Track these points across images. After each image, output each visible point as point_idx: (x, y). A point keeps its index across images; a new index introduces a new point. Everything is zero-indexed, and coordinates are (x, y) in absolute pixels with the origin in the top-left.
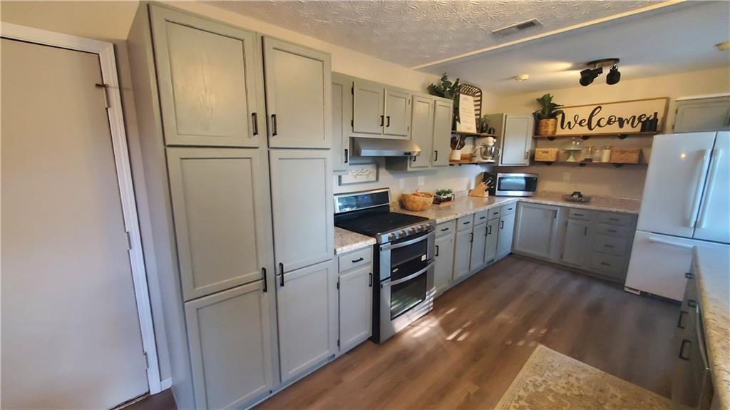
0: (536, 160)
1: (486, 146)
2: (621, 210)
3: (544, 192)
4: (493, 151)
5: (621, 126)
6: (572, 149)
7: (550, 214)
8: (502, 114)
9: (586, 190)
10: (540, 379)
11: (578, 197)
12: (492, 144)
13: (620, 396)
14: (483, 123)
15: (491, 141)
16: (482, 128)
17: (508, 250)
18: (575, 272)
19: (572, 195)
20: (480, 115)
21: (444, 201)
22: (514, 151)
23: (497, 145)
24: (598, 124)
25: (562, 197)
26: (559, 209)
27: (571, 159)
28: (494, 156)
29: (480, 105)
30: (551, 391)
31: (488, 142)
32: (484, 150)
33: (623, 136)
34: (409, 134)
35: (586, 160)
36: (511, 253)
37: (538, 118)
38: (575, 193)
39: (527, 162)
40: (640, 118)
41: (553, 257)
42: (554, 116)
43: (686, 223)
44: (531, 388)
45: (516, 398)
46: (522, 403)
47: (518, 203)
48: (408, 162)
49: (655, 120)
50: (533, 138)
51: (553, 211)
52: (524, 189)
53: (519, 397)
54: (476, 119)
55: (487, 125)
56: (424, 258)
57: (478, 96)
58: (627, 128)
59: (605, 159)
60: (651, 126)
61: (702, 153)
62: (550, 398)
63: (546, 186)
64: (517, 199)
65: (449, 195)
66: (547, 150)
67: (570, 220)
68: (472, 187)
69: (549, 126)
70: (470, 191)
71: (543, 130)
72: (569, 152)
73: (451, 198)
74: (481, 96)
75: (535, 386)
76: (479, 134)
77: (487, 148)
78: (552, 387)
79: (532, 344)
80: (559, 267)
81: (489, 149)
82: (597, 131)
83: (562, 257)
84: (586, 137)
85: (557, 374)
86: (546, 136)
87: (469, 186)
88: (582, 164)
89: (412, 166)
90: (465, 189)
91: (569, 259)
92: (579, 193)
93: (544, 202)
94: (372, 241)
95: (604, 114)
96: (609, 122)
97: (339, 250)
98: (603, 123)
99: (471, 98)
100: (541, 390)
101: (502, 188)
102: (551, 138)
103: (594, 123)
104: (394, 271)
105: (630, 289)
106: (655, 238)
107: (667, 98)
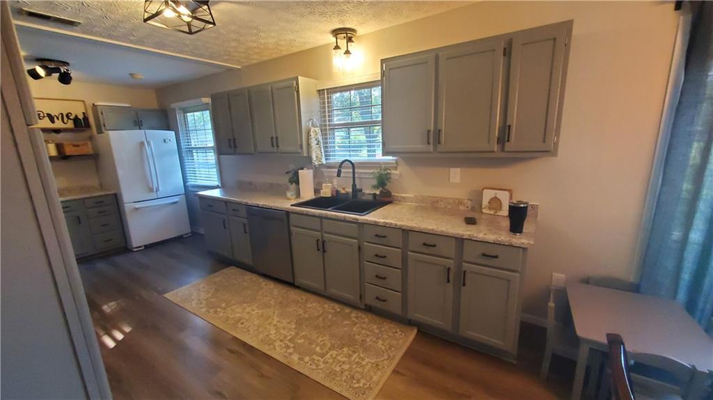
2: (103, 193)
5: (53, 121)
10: (196, 301)
30: (208, 299)
33: (57, 131)
40: (67, 116)
43: (151, 190)
46: (212, 310)
49: (86, 118)
53: (206, 311)
58: (58, 124)
59: (53, 153)
61: (142, 143)
62: (213, 300)
78: (205, 298)
85: (195, 294)
96: (38, 118)
100: (204, 302)
105: (137, 248)
106: (138, 205)
107: (83, 101)
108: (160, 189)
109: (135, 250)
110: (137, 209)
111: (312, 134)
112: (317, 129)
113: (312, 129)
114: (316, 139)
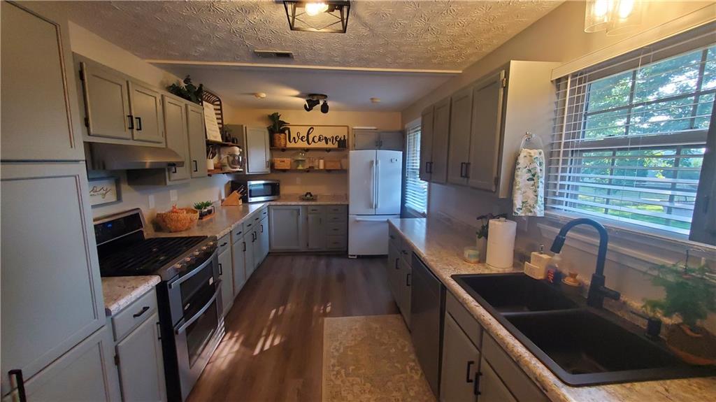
0: (276, 168)
1: (234, 156)
2: (339, 203)
3: (284, 195)
4: (241, 160)
5: (327, 143)
6: (300, 159)
7: (295, 212)
8: (242, 126)
9: (314, 190)
10: (337, 344)
11: (309, 197)
12: (238, 154)
13: (378, 326)
14: (226, 132)
15: (237, 150)
16: (226, 138)
17: (266, 250)
18: (318, 254)
19: (306, 195)
20: (222, 123)
21: (206, 215)
22: (257, 161)
23: (242, 154)
24: (313, 140)
25: (300, 197)
26: (300, 207)
27: (300, 167)
28: (242, 165)
29: (221, 114)
30: (348, 347)
31: (234, 151)
32: (231, 158)
33: (328, 150)
34: (163, 140)
35: (310, 167)
36: (269, 253)
37: (272, 132)
38: (307, 193)
39: (268, 170)
40: (336, 138)
41: (302, 248)
42: (283, 131)
43: (371, 206)
44: (336, 354)
45: (331, 368)
46: (337, 368)
47: (268, 207)
48: (167, 173)
49: (345, 140)
50: (270, 149)
51: (296, 210)
52: (270, 194)
53: (332, 366)
54: (220, 128)
55: (229, 135)
56: (211, 281)
57: (218, 105)
58: (330, 145)
59: (322, 167)
60: (343, 145)
61: (373, 162)
62: (350, 353)
63: (285, 190)
64: (268, 204)
65: (209, 208)
66: (282, 159)
67: (309, 215)
68: (223, 197)
69: (281, 139)
70: (223, 201)
71: (277, 142)
72: (298, 161)
73: (211, 210)
74: (220, 105)
75: (337, 350)
76: (224, 143)
77: (234, 158)
78: (347, 345)
79: (320, 321)
80: (307, 254)
81: (237, 158)
82: (313, 145)
83: (308, 245)
84: (307, 150)
85: (344, 333)
86: (280, 147)
87: (220, 195)
88: (308, 171)
89: (172, 179)
90: (217, 199)
91: (314, 246)
92: (310, 193)
93: (289, 203)
94: (155, 280)
95: (316, 133)
96: (319, 140)
97: (114, 308)
98: (316, 139)
99: (211, 106)
100: (341, 350)
101: (252, 195)
102: (284, 150)
103: (310, 140)
104: (186, 308)
105: (351, 256)
106: (359, 218)
107: (348, 127)
108: (379, 206)
109: (350, 257)
110: (358, 221)
111: (521, 160)
112: (534, 153)
113: (524, 152)
114: (530, 171)
